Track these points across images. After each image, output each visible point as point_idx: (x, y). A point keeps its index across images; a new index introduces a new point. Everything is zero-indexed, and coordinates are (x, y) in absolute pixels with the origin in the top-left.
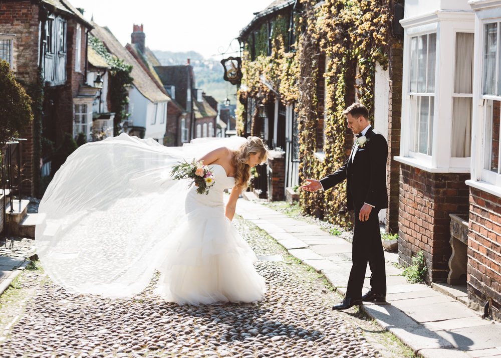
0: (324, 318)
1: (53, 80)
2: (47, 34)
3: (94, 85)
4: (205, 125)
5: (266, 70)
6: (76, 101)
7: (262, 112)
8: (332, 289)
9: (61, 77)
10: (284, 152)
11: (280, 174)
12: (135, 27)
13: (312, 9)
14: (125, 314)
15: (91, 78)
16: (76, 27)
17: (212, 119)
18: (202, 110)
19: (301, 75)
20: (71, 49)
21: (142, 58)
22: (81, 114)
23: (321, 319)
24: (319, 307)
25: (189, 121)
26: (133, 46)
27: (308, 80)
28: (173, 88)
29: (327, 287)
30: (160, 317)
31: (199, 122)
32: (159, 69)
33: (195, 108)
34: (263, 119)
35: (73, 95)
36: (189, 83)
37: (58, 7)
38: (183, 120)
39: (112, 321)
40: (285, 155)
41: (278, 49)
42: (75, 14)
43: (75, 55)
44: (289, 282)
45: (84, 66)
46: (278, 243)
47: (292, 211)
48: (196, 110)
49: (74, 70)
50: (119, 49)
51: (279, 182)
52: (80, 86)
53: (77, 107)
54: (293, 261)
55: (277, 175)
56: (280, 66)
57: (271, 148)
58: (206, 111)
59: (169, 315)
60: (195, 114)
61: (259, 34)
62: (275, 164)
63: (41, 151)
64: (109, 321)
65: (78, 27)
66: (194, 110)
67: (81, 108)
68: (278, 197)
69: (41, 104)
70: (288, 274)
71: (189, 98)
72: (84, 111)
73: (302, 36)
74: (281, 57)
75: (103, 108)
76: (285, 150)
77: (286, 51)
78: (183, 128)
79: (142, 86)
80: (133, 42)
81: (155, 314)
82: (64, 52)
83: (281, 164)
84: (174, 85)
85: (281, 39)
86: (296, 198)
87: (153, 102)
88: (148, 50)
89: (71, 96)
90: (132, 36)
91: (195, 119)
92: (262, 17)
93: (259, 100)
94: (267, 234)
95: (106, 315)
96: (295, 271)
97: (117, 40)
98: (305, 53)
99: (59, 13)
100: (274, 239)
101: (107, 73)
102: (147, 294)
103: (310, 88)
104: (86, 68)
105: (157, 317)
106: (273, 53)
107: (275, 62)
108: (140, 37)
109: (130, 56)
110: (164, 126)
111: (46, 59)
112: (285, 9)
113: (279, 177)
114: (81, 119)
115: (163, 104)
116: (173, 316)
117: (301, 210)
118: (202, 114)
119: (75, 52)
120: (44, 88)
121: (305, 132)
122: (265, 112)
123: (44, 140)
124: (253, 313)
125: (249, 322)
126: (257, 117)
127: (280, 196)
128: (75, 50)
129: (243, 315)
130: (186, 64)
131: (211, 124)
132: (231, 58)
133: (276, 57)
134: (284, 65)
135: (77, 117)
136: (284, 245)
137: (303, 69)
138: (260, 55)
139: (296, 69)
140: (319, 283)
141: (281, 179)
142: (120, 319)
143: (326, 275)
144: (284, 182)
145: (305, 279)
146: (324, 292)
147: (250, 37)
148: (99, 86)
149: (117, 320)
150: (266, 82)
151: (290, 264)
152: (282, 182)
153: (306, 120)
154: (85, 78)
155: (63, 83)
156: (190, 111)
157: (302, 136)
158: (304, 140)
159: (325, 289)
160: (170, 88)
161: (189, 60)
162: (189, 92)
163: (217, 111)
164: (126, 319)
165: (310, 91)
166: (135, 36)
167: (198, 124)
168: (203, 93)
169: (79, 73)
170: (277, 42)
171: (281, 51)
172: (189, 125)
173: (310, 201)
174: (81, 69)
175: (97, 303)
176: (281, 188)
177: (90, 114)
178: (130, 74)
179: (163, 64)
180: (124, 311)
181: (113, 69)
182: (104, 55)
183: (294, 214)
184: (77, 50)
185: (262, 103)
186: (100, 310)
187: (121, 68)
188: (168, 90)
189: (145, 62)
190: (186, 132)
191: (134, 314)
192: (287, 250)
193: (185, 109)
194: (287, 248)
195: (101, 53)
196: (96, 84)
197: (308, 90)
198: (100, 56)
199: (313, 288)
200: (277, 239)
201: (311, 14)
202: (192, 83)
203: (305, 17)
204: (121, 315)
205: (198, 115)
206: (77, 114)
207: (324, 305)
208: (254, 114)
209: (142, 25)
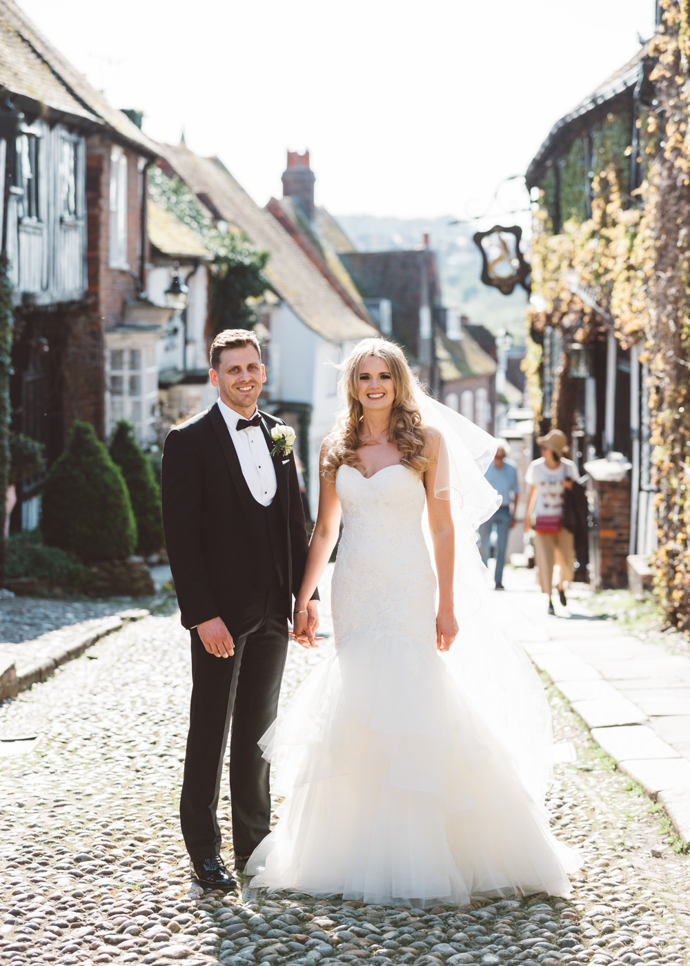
0: (629, 942)
1: (45, 288)
2: (26, 171)
3: (167, 301)
4: (467, 396)
5: (582, 255)
6: (113, 341)
7: (578, 363)
8: (678, 846)
9: (71, 283)
10: (628, 466)
11: (618, 520)
12: (292, 157)
13: (678, 95)
14: (74, 927)
15: (158, 280)
16: (109, 153)
17: (484, 382)
18: (458, 359)
19: (656, 268)
20: (97, 211)
21: (309, 233)
22: (126, 373)
23: (618, 946)
24: (626, 905)
26: (287, 205)
27: (670, 280)
28: (385, 307)
29: (666, 840)
30: (166, 939)
31: (451, 387)
32: (352, 260)
33: (442, 353)
34: (581, 382)
35: (103, 325)
36: (424, 293)
37: (55, 105)
39: (30, 951)
40: (630, 473)
41: (608, 201)
42: (107, 123)
43: (107, 225)
44: (565, 825)
45: (138, 252)
46: (572, 711)
47: (638, 618)
48: (443, 360)
49: (107, 263)
50: (247, 211)
51: (617, 542)
52: (124, 304)
53: (117, 354)
54: (596, 761)
55: (611, 524)
56: (612, 245)
57: (601, 454)
58: (470, 362)
59: (194, 933)
60: (440, 370)
61: (567, 167)
62: (606, 496)
63: (8, 467)
64: (23, 949)
65: (117, 155)
66: (438, 359)
67: (126, 357)
68: (614, 579)
69: (6, 350)
70: (570, 801)
71: (425, 328)
72: (134, 365)
73: (655, 167)
74: (614, 224)
75: (196, 358)
76: (630, 460)
77: (626, 206)
79: (304, 301)
80: (286, 192)
81: (158, 930)
82: (77, 218)
83: (622, 495)
84: (387, 297)
85: (612, 177)
86: (648, 584)
87: (329, 341)
88: (324, 212)
89: (99, 327)
90: (284, 179)
91: (442, 383)
92: (571, 122)
93: (568, 332)
94: (552, 683)
95: (21, 932)
96: (590, 793)
97: (242, 190)
98: (662, 207)
99: (55, 119)
100: (564, 698)
101: (202, 271)
102: (161, 865)
103: (676, 300)
104: (142, 258)
105: (158, 940)
106: (597, 214)
107: (602, 237)
108: (302, 182)
109: (274, 228)
111: (23, 236)
112: (618, 98)
113: (615, 527)
114: (126, 386)
116: (203, 935)
117: (658, 618)
118: (458, 369)
119: (108, 218)
120: (17, 311)
121: (666, 415)
122: (586, 363)
123: (18, 440)
124: (432, 927)
125: (410, 955)
126: (565, 376)
127: (616, 577)
128: (109, 212)
129: (402, 933)
130: (418, 246)
131: (482, 393)
132: (498, 229)
133: (604, 224)
134: (620, 243)
135: (115, 380)
136: (583, 716)
137: (662, 252)
138: (569, 216)
139: (644, 253)
140: (648, 830)
141: (620, 535)
142: (57, 944)
143: (668, 806)
144: (628, 541)
145: (611, 817)
146: (657, 855)
147: (550, 174)
148: (178, 303)
149: (44, 948)
150: (580, 287)
151: (588, 770)
152: (624, 541)
153: (667, 384)
154: (140, 282)
155: (76, 296)
156: (428, 363)
158: (663, 434)
159: (659, 848)
160: (377, 306)
161: (426, 237)
162: (425, 315)
163: (496, 360)
164: (69, 945)
165: (676, 310)
166: (290, 178)
167: (448, 393)
168: (464, 319)
169: (122, 272)
170: (605, 183)
171: (614, 208)
173: (677, 595)
174: (129, 261)
175: (15, 894)
176: (620, 555)
177: (149, 374)
178: (260, 271)
179: (362, 248)
180: (76, 919)
181: (218, 260)
182: (194, 224)
183: (641, 625)
184: (116, 213)
185: (574, 341)
186: (9, 917)
187: (239, 258)
188: (374, 312)
189: (315, 242)
191: (102, 927)
192: (590, 730)
193: (416, 356)
194: (591, 724)
195: (188, 219)
196: (170, 297)
197: (669, 308)
198: (185, 228)
199: (628, 844)
200: (571, 698)
201: (675, 107)
202: (434, 290)
203: (662, 115)
204: (63, 930)
205: (449, 372)
206: (116, 373)
207: (641, 901)
208: (559, 369)
209: (307, 154)
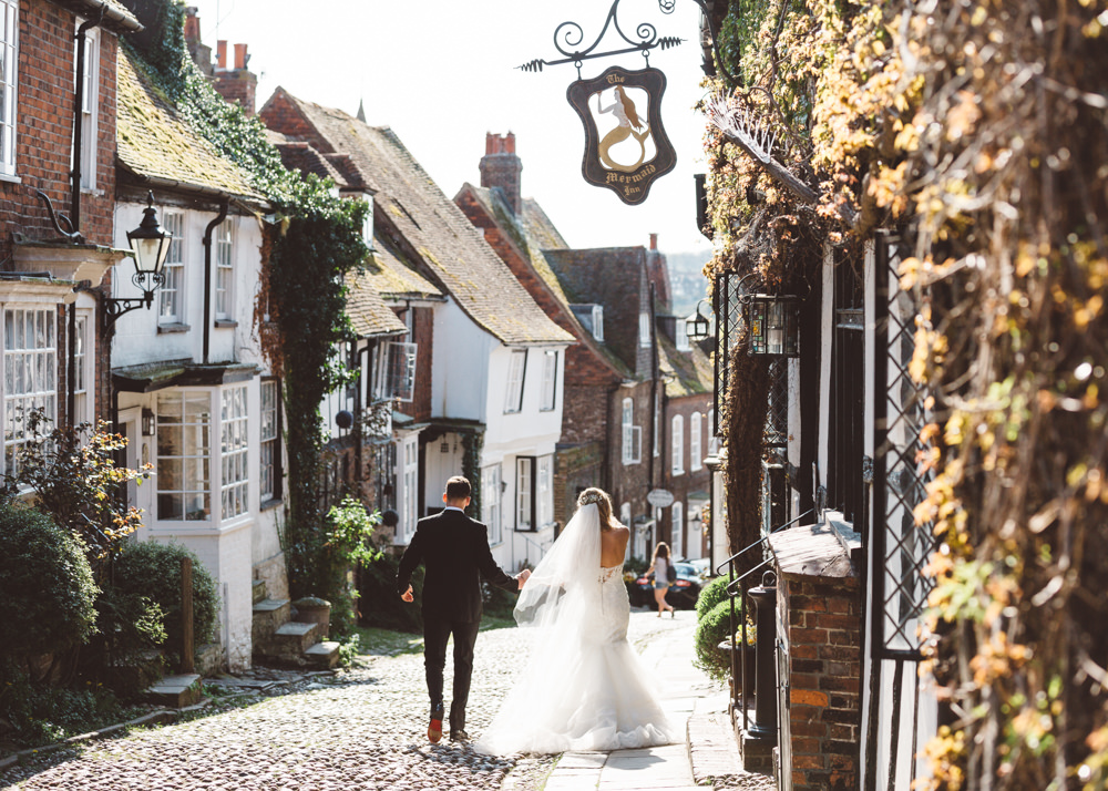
4: (696, 416)
10: (856, 543)
11: (833, 667)
12: (491, 140)
18: (686, 375)
21: (510, 227)
25: (644, 403)
26: (486, 196)
28: (597, 310)
31: (677, 406)
32: (561, 258)
33: (665, 366)
36: (644, 298)
38: (627, 401)
48: (666, 374)
51: (829, 716)
52: (9, 243)
55: (817, 675)
58: (700, 377)
60: (664, 385)
62: (805, 613)
66: (662, 373)
71: (645, 339)
78: (628, 425)
79: (477, 295)
80: (485, 183)
83: (843, 612)
84: (599, 303)
87: (509, 345)
88: (532, 204)
90: (482, 167)
91: (666, 400)
97: (417, 167)
101: (248, 223)
108: (505, 169)
110: (556, 417)
113: (826, 685)
115: (552, 354)
118: (685, 385)
122: (779, 328)
126: (743, 355)
141: (838, 701)
152: (844, 717)
156: (647, 376)
157: (946, 450)
160: (589, 311)
161: (653, 237)
162: (644, 322)
166: (489, 165)
167: (675, 413)
172: (646, 414)
176: (838, 748)
181: (277, 207)
188: (583, 317)
189: (518, 237)
190: (635, 433)
193: (633, 370)
202: (656, 295)
205: (674, 388)
208: (734, 346)
209: (510, 135)
